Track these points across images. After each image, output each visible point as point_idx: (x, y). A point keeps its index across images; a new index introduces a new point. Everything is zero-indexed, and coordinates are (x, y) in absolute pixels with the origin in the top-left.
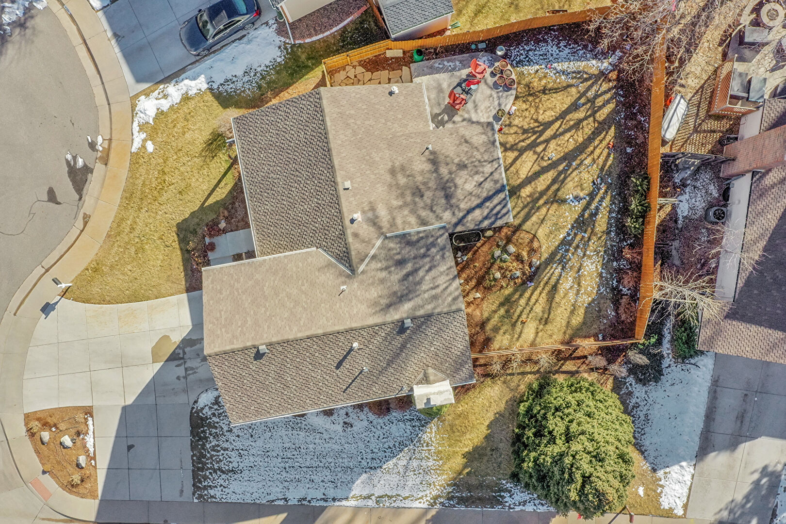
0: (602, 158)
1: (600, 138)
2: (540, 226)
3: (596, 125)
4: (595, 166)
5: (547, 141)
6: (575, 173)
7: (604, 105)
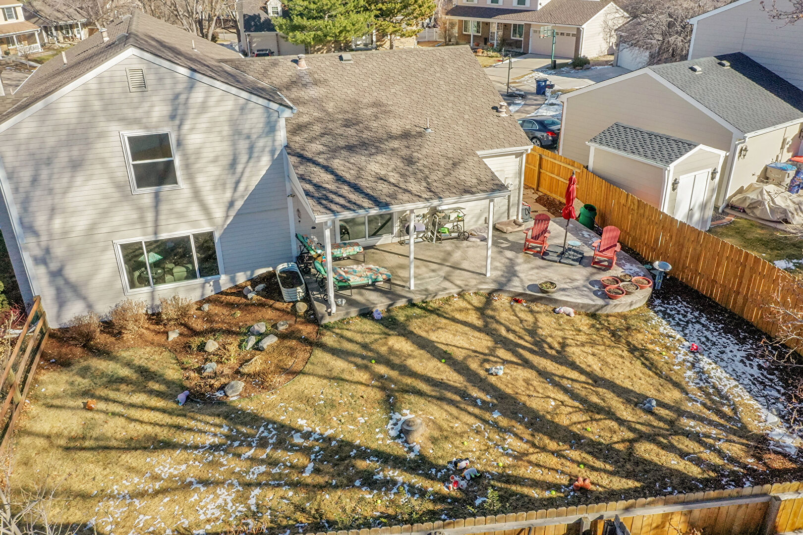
0: (538, 474)
1: (590, 459)
2: (325, 377)
3: (620, 447)
4: (509, 461)
5: (526, 364)
6: (471, 420)
7: (683, 455)
